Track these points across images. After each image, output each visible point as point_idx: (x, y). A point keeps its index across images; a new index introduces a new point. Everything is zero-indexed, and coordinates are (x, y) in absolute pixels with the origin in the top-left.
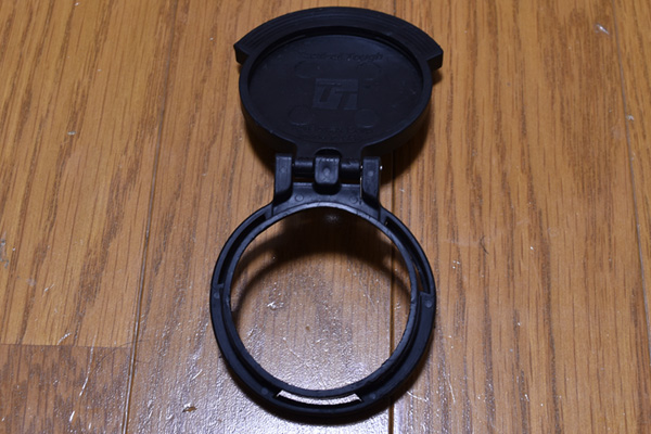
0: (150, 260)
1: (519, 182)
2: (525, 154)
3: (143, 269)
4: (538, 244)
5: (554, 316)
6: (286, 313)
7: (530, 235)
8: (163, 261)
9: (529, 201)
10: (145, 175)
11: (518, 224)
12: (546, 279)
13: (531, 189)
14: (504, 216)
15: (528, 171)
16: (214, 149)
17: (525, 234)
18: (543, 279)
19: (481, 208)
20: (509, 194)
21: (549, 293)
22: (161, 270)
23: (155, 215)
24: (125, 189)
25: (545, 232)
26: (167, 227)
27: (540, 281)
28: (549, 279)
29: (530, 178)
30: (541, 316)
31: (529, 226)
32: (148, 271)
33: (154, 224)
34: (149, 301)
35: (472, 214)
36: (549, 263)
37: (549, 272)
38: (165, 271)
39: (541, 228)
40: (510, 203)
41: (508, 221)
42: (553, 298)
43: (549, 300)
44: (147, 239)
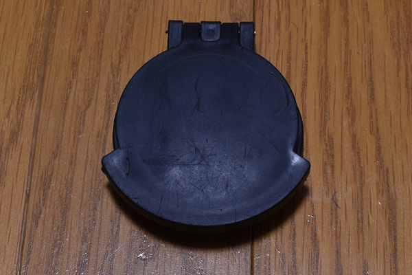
0: (30, 215)
1: (368, 143)
2: (374, 117)
3: (24, 223)
4: (385, 199)
5: (400, 265)
6: (155, 263)
7: (378, 191)
8: (42, 216)
9: (377, 159)
10: (26, 137)
11: (367, 181)
12: (393, 232)
13: (379, 148)
14: (355, 174)
15: (376, 133)
16: (90, 112)
17: (374, 191)
18: (390, 231)
19: (333, 166)
20: (359, 153)
21: (396, 245)
22: (40, 224)
23: (35, 174)
24: (7, 149)
25: (392, 189)
26: (46, 184)
27: (387, 234)
28: (396, 232)
29: (378, 139)
30: (388, 265)
31: (377, 183)
32: (28, 224)
33: (34, 181)
34: (29, 252)
35: (325, 172)
36: (395, 217)
37: (395, 225)
38: (44, 224)
39: (388, 184)
40: (360, 162)
41: (358, 178)
42: (399, 248)
43: (395, 250)
44: (28, 195)
